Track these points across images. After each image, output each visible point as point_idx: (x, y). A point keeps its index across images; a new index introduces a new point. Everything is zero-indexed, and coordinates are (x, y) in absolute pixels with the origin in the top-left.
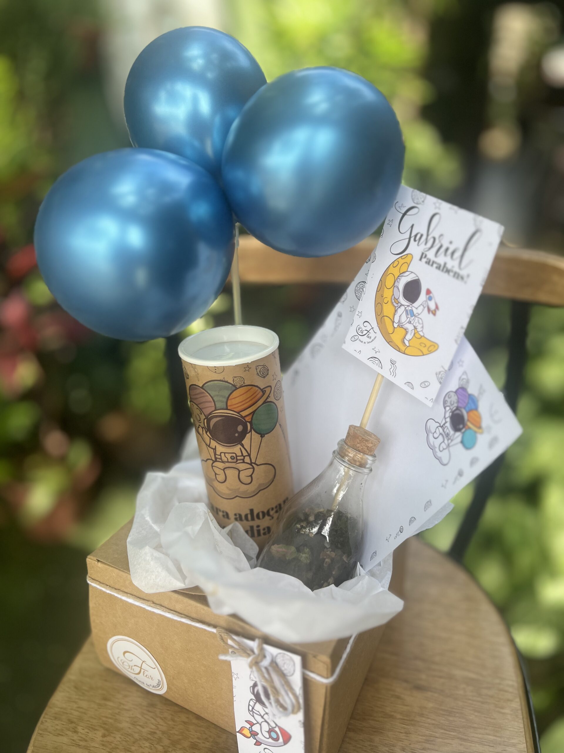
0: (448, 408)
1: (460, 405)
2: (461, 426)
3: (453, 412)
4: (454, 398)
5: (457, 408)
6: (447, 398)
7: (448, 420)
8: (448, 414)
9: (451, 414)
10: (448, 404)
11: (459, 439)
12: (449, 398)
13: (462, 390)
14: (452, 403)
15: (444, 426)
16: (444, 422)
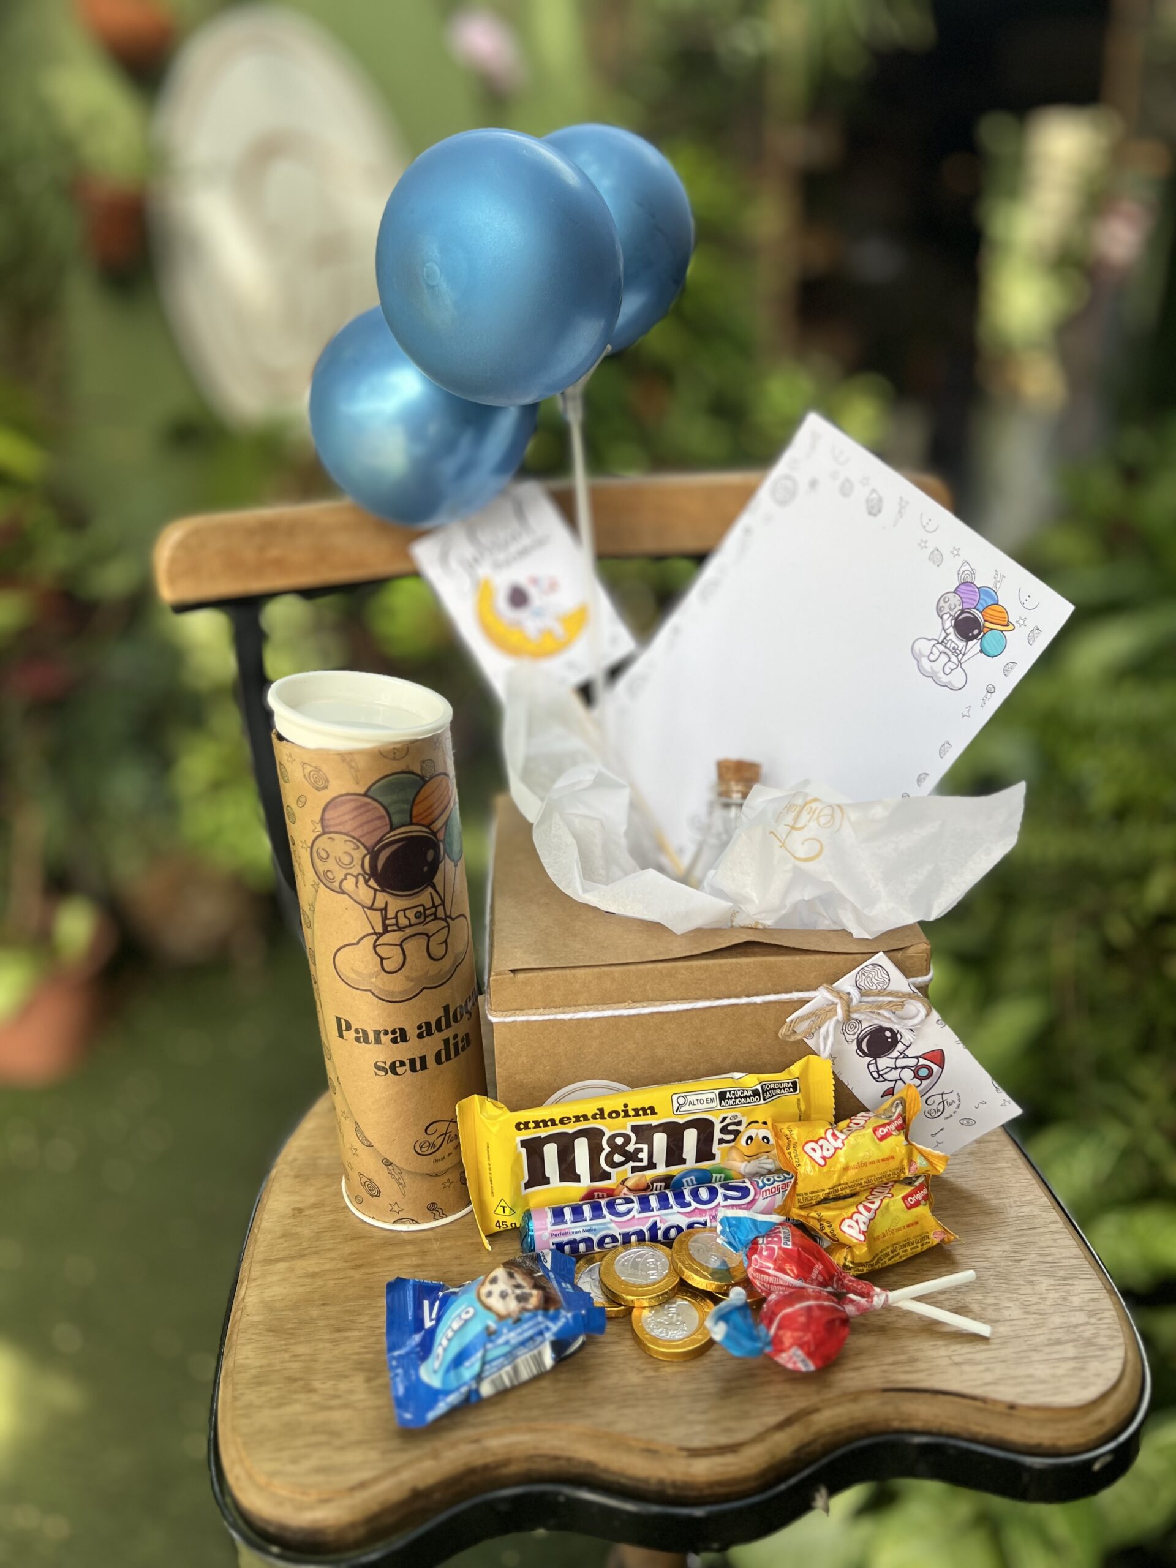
0: (946, 617)
1: (966, 606)
2: (976, 632)
3: (956, 619)
4: (955, 600)
5: (963, 612)
6: (942, 603)
7: (951, 630)
8: (949, 623)
9: (953, 622)
10: (947, 610)
11: (978, 648)
12: (945, 602)
13: (966, 586)
14: (953, 607)
15: (945, 641)
16: (944, 635)
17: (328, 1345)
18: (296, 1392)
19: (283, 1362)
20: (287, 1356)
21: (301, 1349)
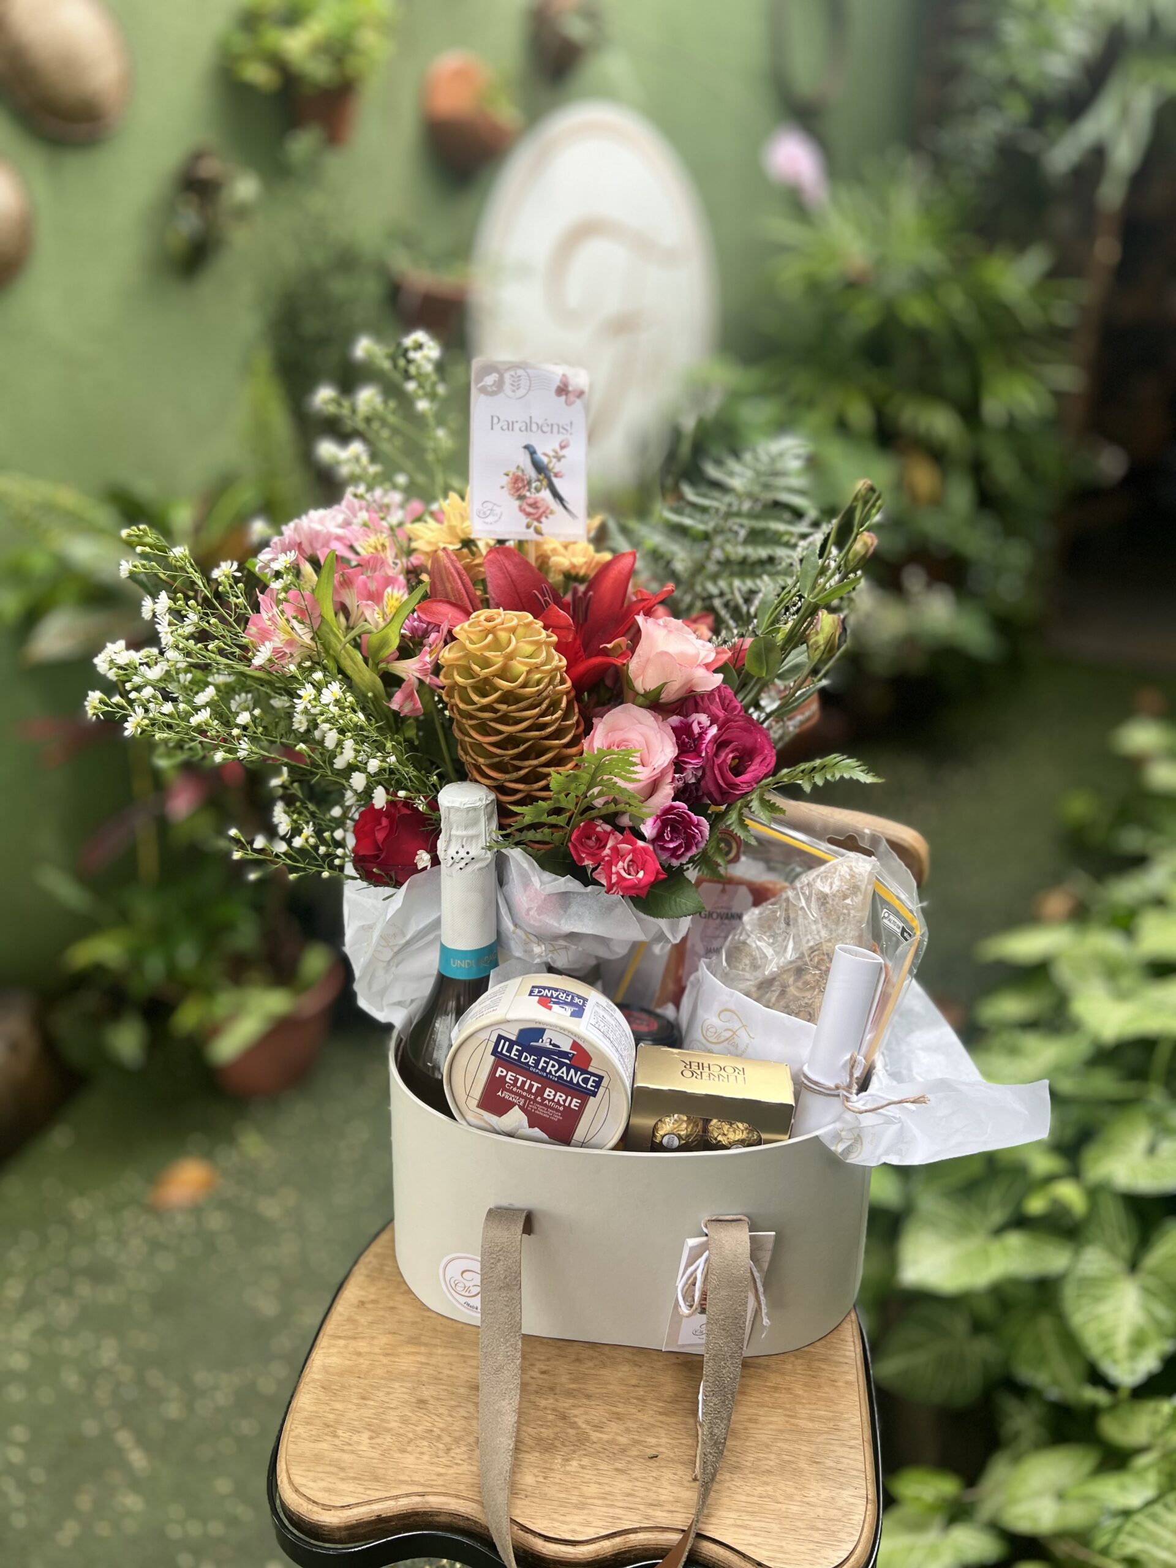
17: (354, 1407)
18: (327, 1435)
19: (325, 1412)
20: (328, 1408)
21: (338, 1406)
